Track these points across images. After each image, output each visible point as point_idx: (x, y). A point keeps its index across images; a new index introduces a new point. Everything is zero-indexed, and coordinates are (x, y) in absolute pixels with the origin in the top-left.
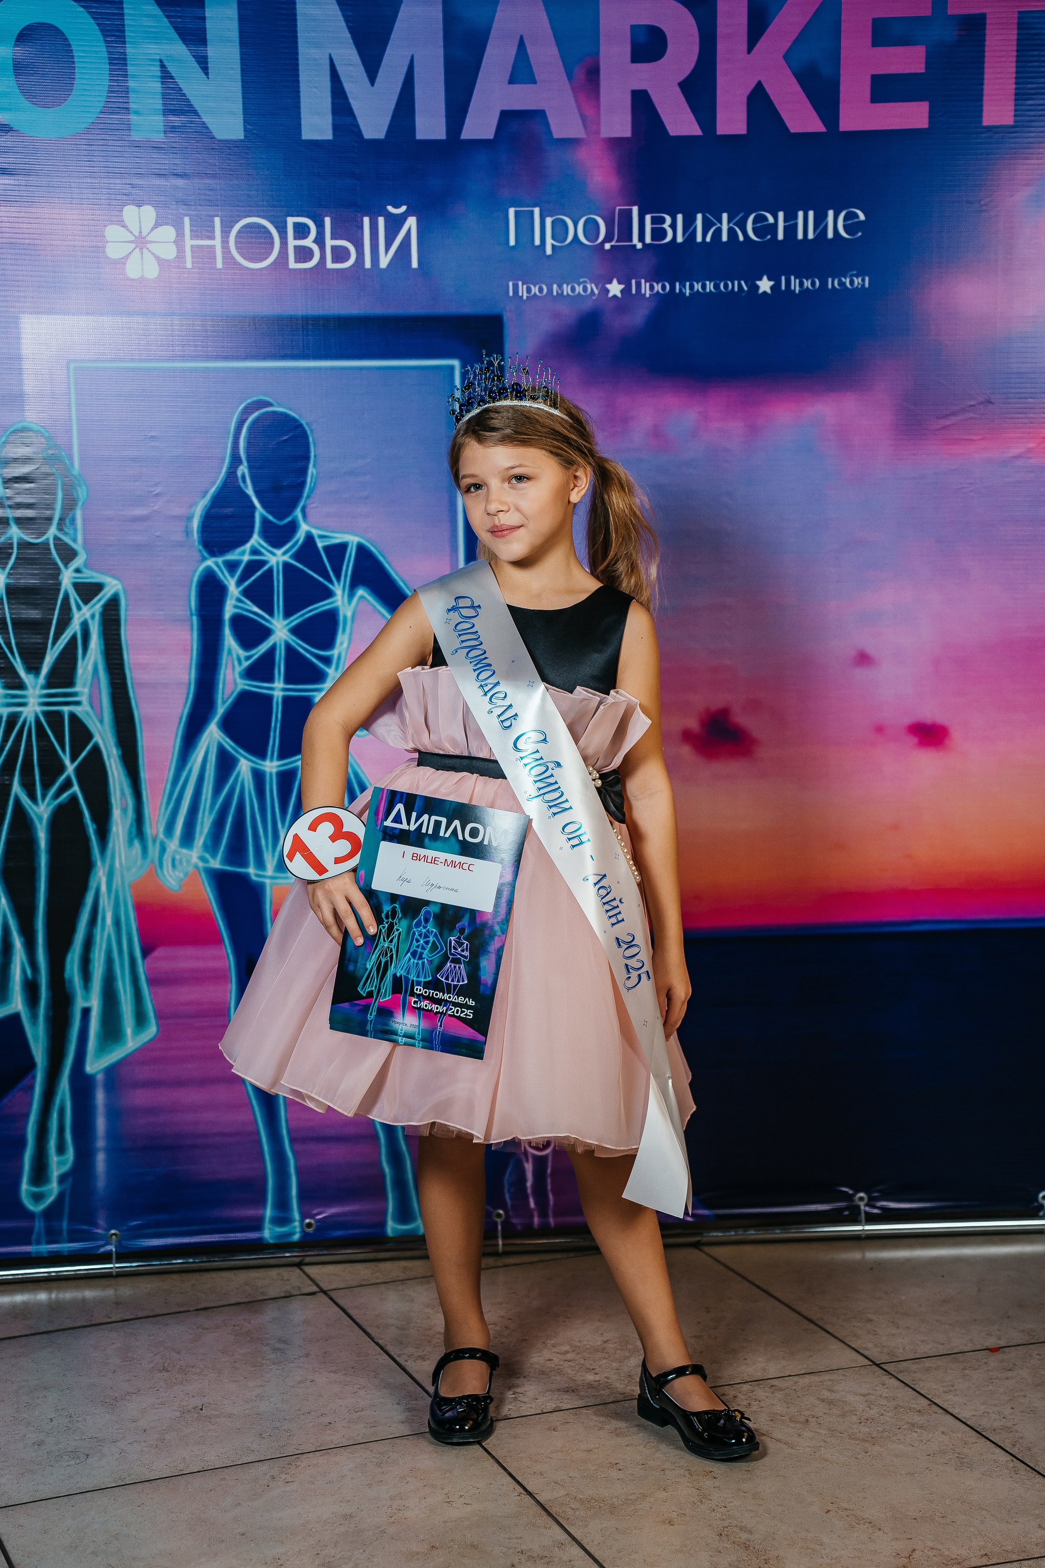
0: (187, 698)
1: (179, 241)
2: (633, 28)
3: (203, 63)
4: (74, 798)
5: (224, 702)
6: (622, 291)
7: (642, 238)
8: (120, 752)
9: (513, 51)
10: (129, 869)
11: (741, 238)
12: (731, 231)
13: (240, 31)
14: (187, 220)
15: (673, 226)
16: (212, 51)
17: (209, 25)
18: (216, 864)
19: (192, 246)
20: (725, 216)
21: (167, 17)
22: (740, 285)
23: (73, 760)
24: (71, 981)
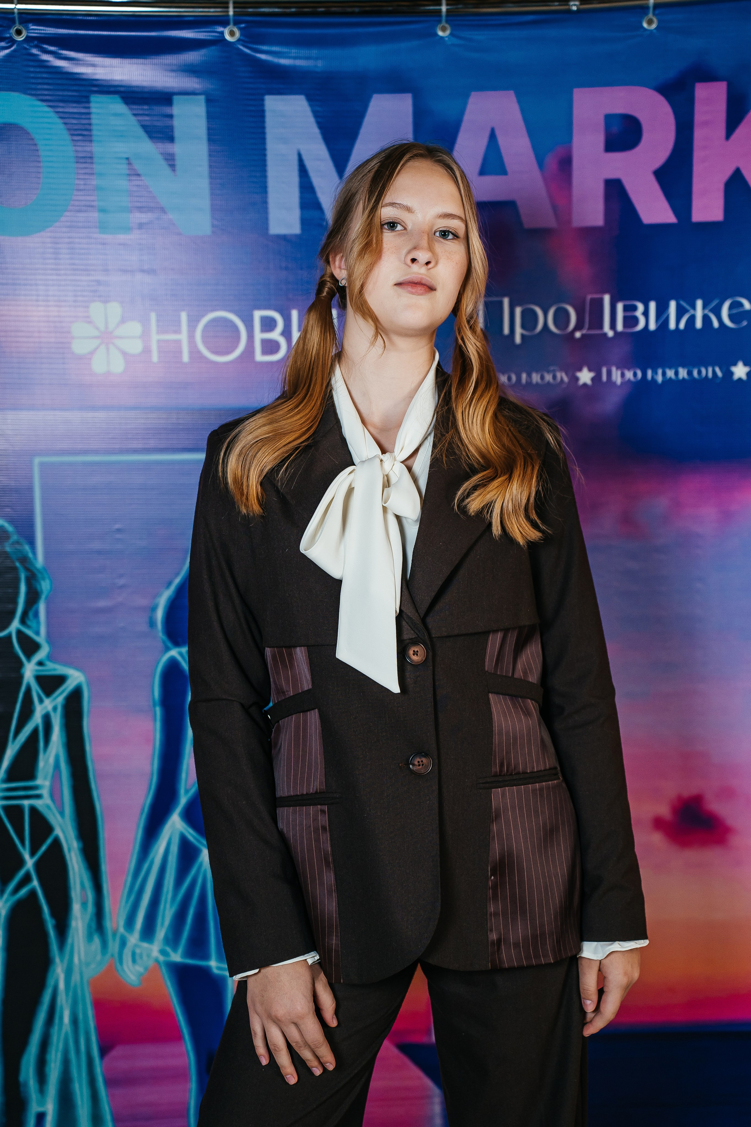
0: (150, 788)
1: (145, 335)
2: (609, 118)
3: (170, 160)
4: (33, 893)
5: (187, 791)
6: (593, 379)
7: (613, 325)
8: (81, 845)
9: (483, 142)
10: (88, 964)
11: (716, 324)
12: (706, 319)
13: (209, 129)
14: (153, 316)
15: (646, 314)
16: (177, 148)
17: (176, 123)
18: (177, 957)
19: (159, 341)
20: (699, 303)
21: (135, 115)
22: (714, 372)
23: (33, 854)
24: (26, 1084)
